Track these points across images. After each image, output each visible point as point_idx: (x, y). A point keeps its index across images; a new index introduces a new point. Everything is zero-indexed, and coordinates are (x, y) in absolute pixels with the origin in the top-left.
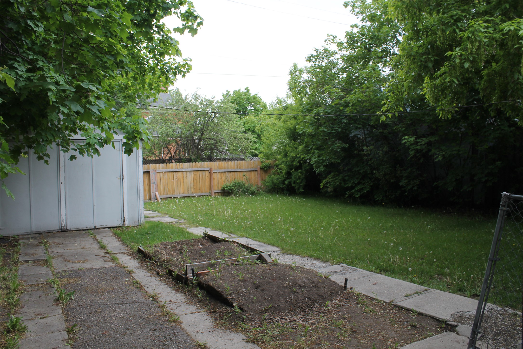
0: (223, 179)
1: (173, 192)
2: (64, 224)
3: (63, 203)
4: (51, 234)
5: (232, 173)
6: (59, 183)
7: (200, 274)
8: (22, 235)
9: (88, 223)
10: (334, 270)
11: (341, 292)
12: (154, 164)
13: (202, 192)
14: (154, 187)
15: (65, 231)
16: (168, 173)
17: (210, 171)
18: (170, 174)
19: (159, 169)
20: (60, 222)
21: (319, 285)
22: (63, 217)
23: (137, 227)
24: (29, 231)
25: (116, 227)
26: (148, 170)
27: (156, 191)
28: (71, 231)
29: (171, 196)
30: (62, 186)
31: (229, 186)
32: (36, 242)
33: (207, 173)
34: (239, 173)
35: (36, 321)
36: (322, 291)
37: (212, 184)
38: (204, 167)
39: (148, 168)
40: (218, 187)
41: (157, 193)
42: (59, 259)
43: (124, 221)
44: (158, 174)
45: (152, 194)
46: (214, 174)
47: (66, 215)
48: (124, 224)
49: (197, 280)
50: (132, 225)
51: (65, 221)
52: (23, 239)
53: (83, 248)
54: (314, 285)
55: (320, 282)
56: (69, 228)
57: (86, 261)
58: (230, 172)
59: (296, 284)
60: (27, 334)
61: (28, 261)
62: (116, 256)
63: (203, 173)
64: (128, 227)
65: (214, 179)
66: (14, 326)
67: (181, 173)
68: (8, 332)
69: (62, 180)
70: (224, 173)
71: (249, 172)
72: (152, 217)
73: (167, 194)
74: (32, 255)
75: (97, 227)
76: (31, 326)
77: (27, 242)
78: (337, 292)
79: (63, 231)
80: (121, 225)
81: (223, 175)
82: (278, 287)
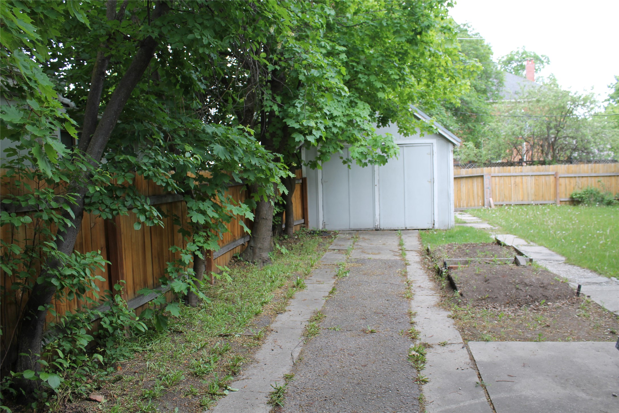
0: (572, 185)
1: (510, 198)
2: (378, 223)
3: (377, 203)
4: (366, 231)
5: (585, 179)
6: (374, 185)
7: (452, 268)
8: (343, 231)
9: (399, 224)
10: (594, 281)
11: (571, 297)
12: (489, 168)
13: (545, 200)
14: (489, 192)
15: (378, 230)
16: (505, 178)
17: (555, 176)
18: (506, 179)
19: (495, 172)
20: (374, 221)
21: (549, 287)
22: (377, 217)
23: (446, 230)
24: (348, 228)
25: (425, 230)
26: (482, 174)
27: (490, 197)
28: (383, 230)
29: (508, 203)
30: (376, 188)
31: (579, 194)
32: (350, 237)
33: (552, 178)
34: (593, 179)
35: (315, 285)
36: (549, 293)
37: (558, 191)
38: (548, 171)
39: (482, 172)
40: (566, 195)
41: (491, 199)
42: (359, 251)
43: (434, 224)
44: (493, 178)
45: (485, 200)
46: (561, 179)
47: (379, 215)
48: (433, 227)
49: (447, 272)
50: (442, 229)
51: (378, 221)
52: (341, 234)
53: (384, 244)
54: (542, 286)
55: (551, 285)
56: (382, 227)
57: (379, 253)
58: (582, 177)
59: (522, 282)
60: (305, 290)
61: (334, 250)
62: (407, 252)
63: (547, 178)
64: (436, 231)
65: (560, 185)
66: (298, 284)
67: (520, 177)
68: (294, 287)
69: (376, 183)
70: (574, 179)
71: (608, 178)
72: (470, 223)
73: (503, 201)
74: (340, 245)
75: (408, 228)
76: (309, 287)
77: (342, 236)
78: (566, 296)
79: (377, 230)
80: (431, 228)
81: (573, 181)
82: (503, 282)
